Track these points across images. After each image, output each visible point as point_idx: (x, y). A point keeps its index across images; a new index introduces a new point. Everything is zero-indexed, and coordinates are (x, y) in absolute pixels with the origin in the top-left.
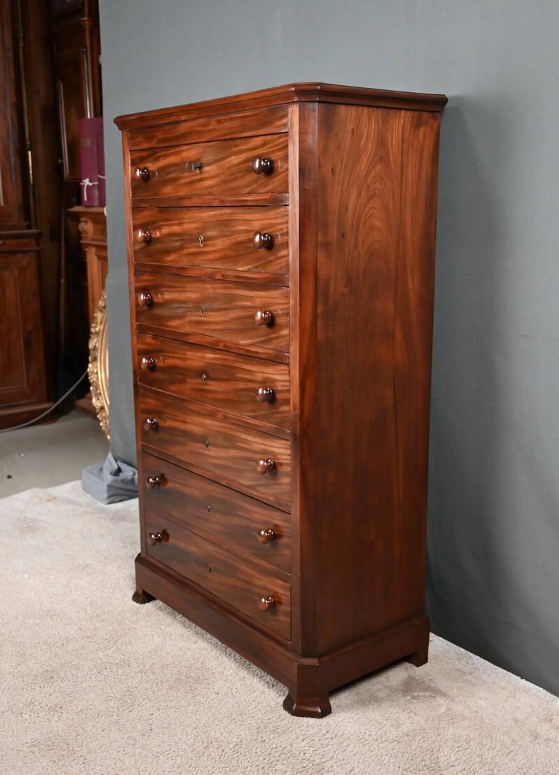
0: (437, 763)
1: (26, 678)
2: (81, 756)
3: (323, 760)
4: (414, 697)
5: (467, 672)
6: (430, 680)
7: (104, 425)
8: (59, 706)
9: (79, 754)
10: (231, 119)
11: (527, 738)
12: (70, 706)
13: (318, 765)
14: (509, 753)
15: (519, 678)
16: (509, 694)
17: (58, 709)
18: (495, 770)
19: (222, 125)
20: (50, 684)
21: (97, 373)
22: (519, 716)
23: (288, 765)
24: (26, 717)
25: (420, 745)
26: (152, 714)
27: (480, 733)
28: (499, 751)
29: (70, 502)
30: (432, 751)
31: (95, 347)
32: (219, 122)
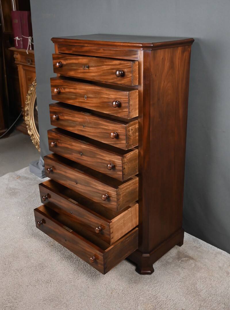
0: (197, 290)
1: (32, 268)
2: (65, 303)
3: (156, 294)
4: (182, 261)
5: (198, 247)
6: (186, 252)
7: (34, 142)
8: (49, 280)
9: (64, 302)
10: (111, 50)
11: (225, 274)
12: (54, 280)
13: (155, 296)
14: (221, 282)
15: (217, 248)
16: (215, 256)
17: (49, 282)
18: (217, 290)
19: (105, 52)
20: (43, 270)
21: (29, 120)
22: (220, 265)
23: (144, 297)
24: (37, 287)
25: (189, 282)
26: (87, 280)
27: (209, 274)
28: (217, 281)
29: (27, 178)
30: (194, 285)
31: (27, 110)
32: (104, 50)
